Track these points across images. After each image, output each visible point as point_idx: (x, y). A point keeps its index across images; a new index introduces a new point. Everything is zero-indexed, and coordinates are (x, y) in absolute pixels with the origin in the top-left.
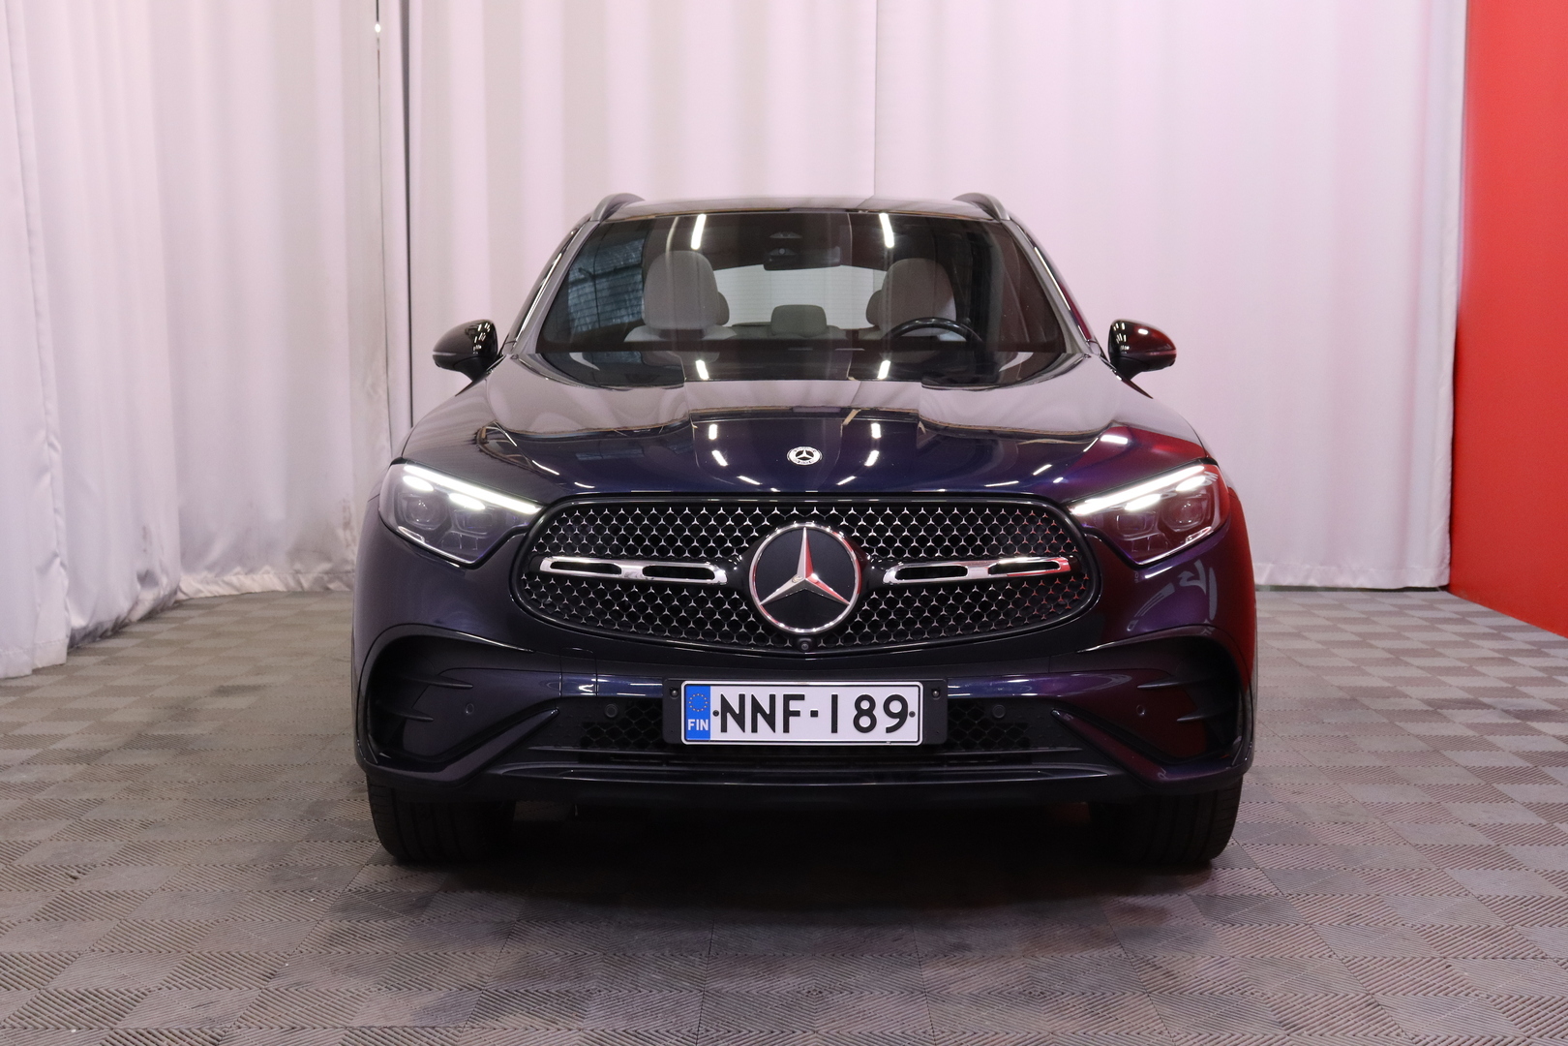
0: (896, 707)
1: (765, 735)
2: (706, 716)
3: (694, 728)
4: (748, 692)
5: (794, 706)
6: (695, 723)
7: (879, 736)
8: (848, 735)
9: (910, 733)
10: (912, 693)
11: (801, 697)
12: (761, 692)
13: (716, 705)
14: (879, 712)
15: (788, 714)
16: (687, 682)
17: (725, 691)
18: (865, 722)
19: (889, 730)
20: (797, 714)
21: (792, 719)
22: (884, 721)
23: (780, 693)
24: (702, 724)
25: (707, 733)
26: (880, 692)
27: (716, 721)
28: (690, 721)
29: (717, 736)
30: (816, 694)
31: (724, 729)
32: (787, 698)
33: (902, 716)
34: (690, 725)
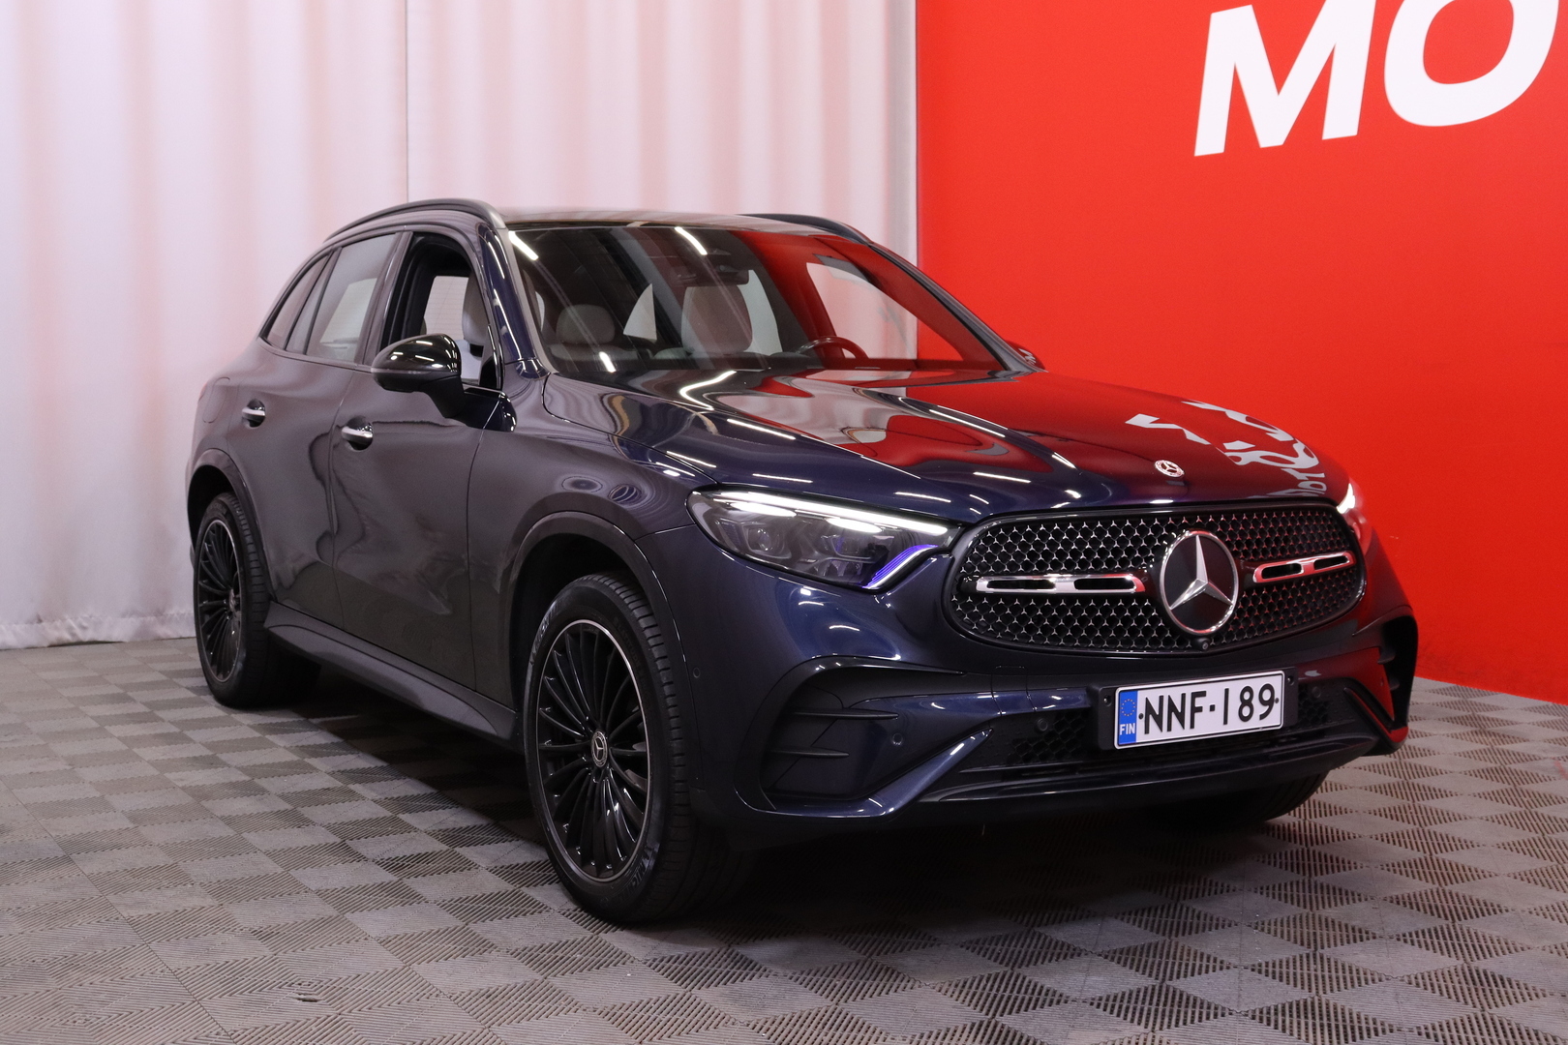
0: (1267, 696)
1: (1179, 733)
2: (1133, 720)
3: (1124, 732)
4: (1166, 693)
5: (1199, 702)
6: (1124, 727)
7: (1255, 724)
8: (1236, 726)
9: (1275, 719)
10: (1277, 680)
11: (1203, 694)
12: (1175, 692)
13: (1141, 709)
14: (1255, 701)
15: (1195, 710)
16: (1120, 689)
17: (1149, 694)
18: (1246, 712)
19: (1262, 717)
20: (1200, 709)
21: (1197, 715)
22: (1260, 709)
23: (1189, 691)
24: (1130, 728)
25: (1133, 736)
26: (1256, 683)
27: (1141, 723)
28: (1122, 726)
29: (1142, 738)
30: (1214, 690)
31: (1147, 731)
32: (1195, 695)
33: (1270, 703)
34: (1122, 730)
